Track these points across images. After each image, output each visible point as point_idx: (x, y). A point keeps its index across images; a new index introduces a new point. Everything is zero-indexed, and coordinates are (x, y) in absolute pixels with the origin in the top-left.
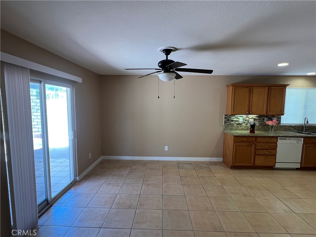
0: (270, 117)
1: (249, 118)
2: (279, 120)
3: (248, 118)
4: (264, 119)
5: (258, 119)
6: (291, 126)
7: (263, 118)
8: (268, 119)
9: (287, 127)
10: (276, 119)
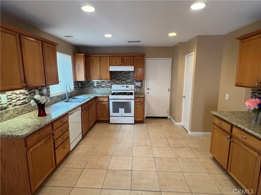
0: (40, 88)
2: (48, 90)
6: (58, 96)
7: (33, 91)
8: (39, 91)
9: (56, 98)
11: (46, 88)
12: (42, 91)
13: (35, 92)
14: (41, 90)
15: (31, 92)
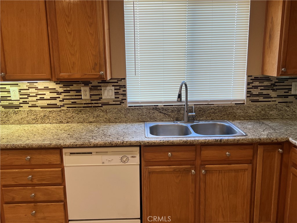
0: (95, 83)
1: (37, 88)
2: (121, 92)
3: (33, 90)
4: (79, 91)
5: (61, 90)
6: (156, 108)
7: (75, 87)
8: (91, 89)
9: (145, 111)
10: (114, 91)
11: (113, 86)
12: (101, 90)
13: (81, 90)
14: (99, 88)
15: (68, 89)
